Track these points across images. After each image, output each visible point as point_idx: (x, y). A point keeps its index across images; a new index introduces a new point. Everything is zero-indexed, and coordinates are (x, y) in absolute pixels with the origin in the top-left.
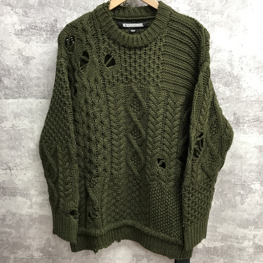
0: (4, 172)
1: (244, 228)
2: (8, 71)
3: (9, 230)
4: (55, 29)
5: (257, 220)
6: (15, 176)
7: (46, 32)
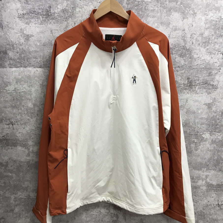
0: (8, 126)
1: (198, 170)
2: (12, 46)
3: (10, 174)
4: (49, 13)
5: (208, 163)
6: (16, 129)
7: (42, 16)
